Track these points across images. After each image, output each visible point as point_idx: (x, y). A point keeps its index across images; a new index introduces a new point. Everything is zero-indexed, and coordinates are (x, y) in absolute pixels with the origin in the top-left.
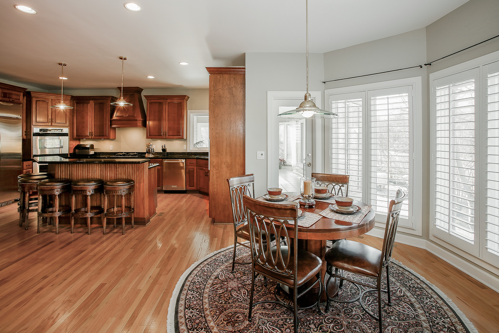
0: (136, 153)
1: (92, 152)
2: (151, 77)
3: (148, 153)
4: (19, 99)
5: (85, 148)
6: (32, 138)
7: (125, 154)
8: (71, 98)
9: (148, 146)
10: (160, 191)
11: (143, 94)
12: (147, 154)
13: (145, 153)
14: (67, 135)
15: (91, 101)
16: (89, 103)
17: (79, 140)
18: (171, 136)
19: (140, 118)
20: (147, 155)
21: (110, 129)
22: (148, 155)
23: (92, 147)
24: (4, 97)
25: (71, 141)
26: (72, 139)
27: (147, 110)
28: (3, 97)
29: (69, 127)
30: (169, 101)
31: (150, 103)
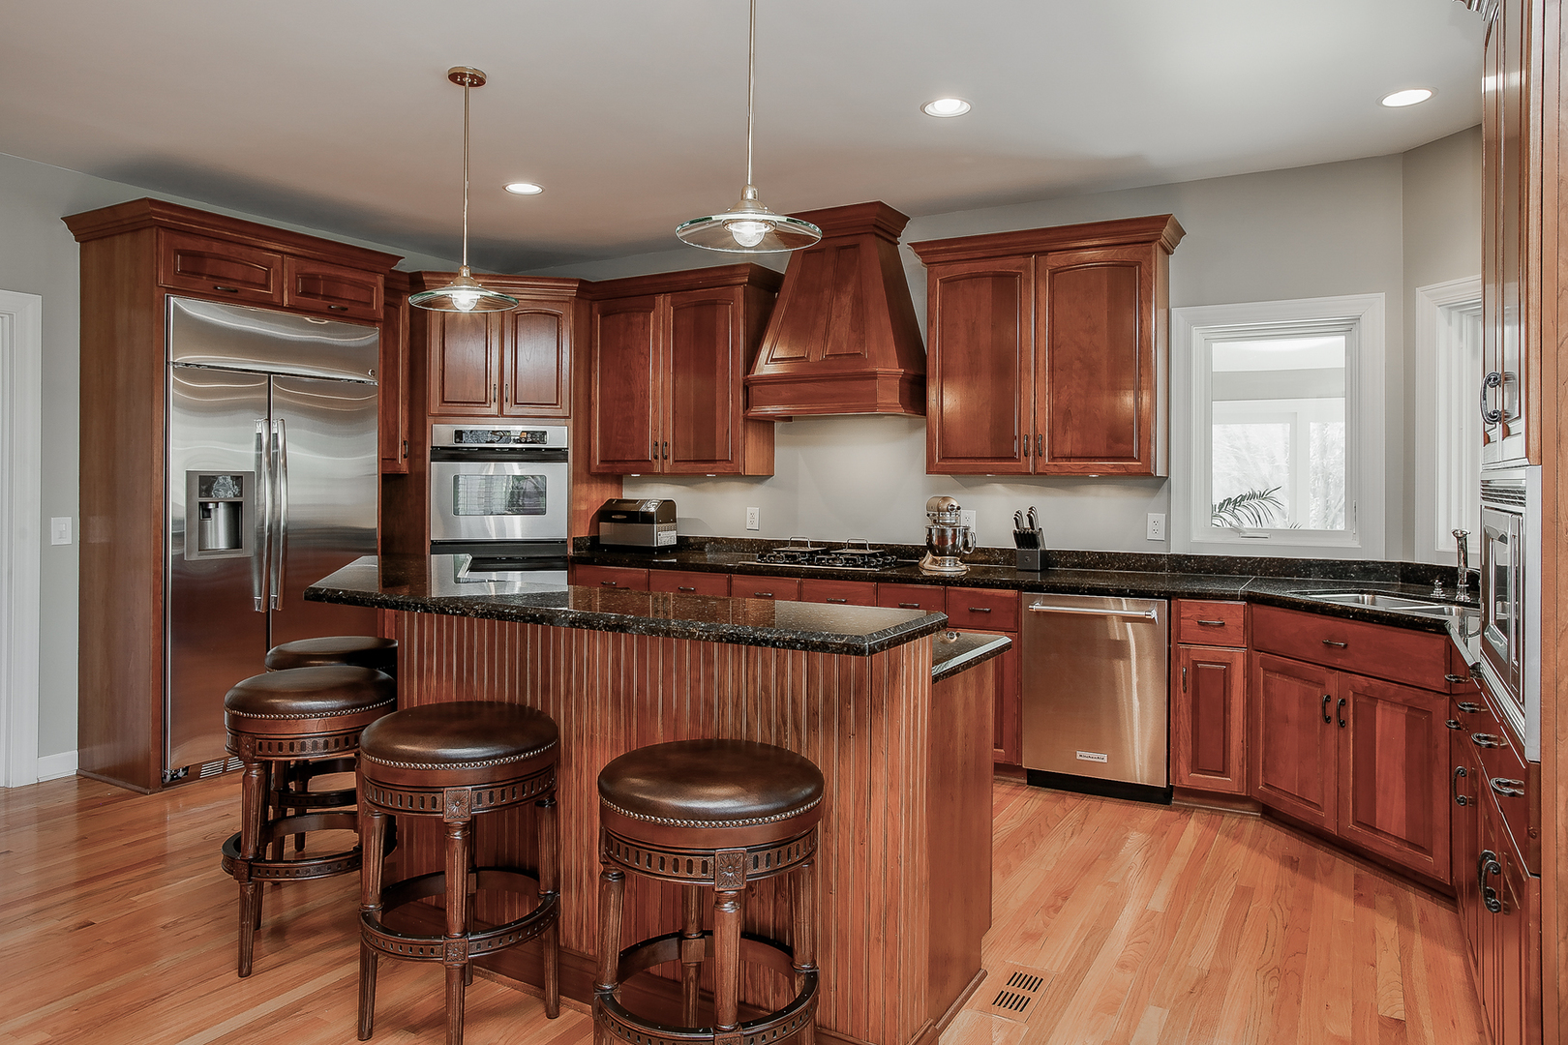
0: (872, 547)
1: (665, 537)
2: (947, 107)
3: (935, 554)
4: (369, 304)
5: (638, 517)
6: (427, 467)
7: (816, 552)
8: (578, 289)
9: (936, 513)
10: (1006, 769)
11: (909, 235)
12: (929, 557)
13: (918, 552)
14: (562, 457)
15: (660, 299)
16: (653, 308)
17: (618, 480)
18: (1069, 458)
19: (890, 367)
20: (927, 562)
21: (741, 429)
22: (935, 562)
23: (668, 510)
24: (305, 293)
25: (582, 482)
26: (586, 474)
27: (930, 322)
28: (302, 294)
29: (571, 422)
30: (1054, 260)
31: (949, 282)
